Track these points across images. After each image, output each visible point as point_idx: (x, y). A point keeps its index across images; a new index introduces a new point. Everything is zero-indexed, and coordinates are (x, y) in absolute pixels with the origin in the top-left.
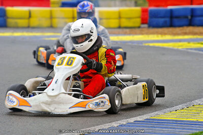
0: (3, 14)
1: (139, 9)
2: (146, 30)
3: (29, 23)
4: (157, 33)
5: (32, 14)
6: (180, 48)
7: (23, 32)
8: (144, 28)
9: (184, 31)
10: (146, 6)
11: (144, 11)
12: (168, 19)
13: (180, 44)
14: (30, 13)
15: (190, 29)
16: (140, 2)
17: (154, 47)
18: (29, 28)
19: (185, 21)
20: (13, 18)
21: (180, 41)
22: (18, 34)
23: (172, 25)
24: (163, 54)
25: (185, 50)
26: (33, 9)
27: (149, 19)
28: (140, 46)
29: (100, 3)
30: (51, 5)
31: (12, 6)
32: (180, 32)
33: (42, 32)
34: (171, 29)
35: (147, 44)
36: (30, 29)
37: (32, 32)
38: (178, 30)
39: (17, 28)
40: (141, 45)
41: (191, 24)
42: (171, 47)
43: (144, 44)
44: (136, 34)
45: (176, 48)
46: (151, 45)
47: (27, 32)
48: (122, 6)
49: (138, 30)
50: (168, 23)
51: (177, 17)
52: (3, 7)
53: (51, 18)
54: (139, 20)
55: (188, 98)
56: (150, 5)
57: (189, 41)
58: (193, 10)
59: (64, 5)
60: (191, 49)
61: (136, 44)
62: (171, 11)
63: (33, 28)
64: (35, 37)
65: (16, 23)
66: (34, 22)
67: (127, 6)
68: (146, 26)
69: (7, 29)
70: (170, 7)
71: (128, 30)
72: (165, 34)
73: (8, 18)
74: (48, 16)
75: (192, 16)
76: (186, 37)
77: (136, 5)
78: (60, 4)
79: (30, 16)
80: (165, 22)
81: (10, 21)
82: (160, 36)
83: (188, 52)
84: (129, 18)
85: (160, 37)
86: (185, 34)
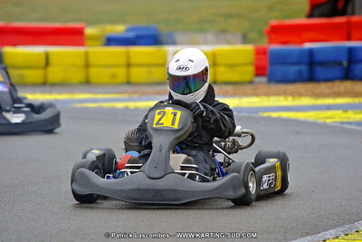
1: (250, 48)
2: (264, 88)
4: (285, 94)
5: (52, 60)
6: (329, 121)
8: (261, 83)
9: (336, 89)
10: (264, 43)
11: (260, 52)
12: (304, 68)
13: (329, 113)
14: (47, 57)
15: (348, 85)
16: (252, 35)
17: (279, 119)
19: (336, 71)
21: (329, 108)
23: (312, 78)
24: (298, 133)
25: (339, 125)
27: (268, 67)
28: (253, 118)
29: (179, 37)
31: (15, 45)
32: (327, 91)
34: (310, 86)
35: (266, 114)
36: (47, 88)
37: (50, 93)
38: (323, 87)
40: (255, 115)
41: (348, 75)
42: (311, 119)
43: (261, 114)
44: (246, 95)
45: (322, 121)
46: (274, 115)
47: (42, 92)
48: (217, 43)
49: (248, 88)
50: (305, 74)
51: (323, 64)
53: (87, 66)
54: (251, 69)
55: (347, 217)
56: (271, 42)
57: (345, 108)
58: (351, 51)
59: (111, 41)
60: (350, 123)
61: (246, 114)
62: (311, 52)
63: (54, 85)
65: (21, 76)
66: (55, 74)
67: (228, 42)
68: (263, 79)
70: (308, 46)
71: (229, 88)
72: (300, 95)
74: (81, 61)
75: (350, 62)
76: (340, 101)
77: (245, 40)
78: (103, 41)
79: (47, 64)
80: (300, 72)
82: (290, 98)
83: (344, 130)
84: (232, 66)
85: (290, 102)
86: (338, 95)
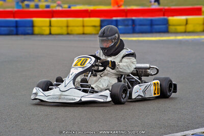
0: (166, 23)
3: (186, 29)
7: (183, 36)
18: (185, 32)
20: (174, 25)
22: (180, 38)
26: (189, 17)
30: (203, 14)
33: (198, 35)
39: (176, 33)
52: (165, 17)
64: (195, 39)
69: (170, 34)
73: (169, 25)
81: (171, 28)
